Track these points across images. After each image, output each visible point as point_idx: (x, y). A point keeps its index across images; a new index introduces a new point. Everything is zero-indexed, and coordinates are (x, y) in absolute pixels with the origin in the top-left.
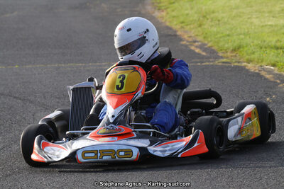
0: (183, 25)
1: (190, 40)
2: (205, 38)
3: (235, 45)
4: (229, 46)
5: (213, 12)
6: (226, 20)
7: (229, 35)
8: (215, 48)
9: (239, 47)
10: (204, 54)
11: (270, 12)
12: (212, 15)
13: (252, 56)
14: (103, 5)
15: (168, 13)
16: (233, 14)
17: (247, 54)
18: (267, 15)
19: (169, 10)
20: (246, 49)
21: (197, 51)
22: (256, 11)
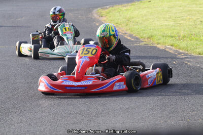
0: (117, 25)
1: (123, 32)
2: (131, 31)
3: (149, 35)
4: (146, 35)
5: (133, 18)
6: (141, 22)
7: (144, 30)
8: (138, 37)
9: (152, 36)
10: (133, 40)
11: (164, 18)
12: (133, 20)
13: (160, 41)
14: (70, 14)
15: (107, 18)
16: (144, 19)
17: (157, 40)
18: (162, 19)
19: (107, 17)
20: (155, 37)
21: (129, 38)
22: (156, 17)
